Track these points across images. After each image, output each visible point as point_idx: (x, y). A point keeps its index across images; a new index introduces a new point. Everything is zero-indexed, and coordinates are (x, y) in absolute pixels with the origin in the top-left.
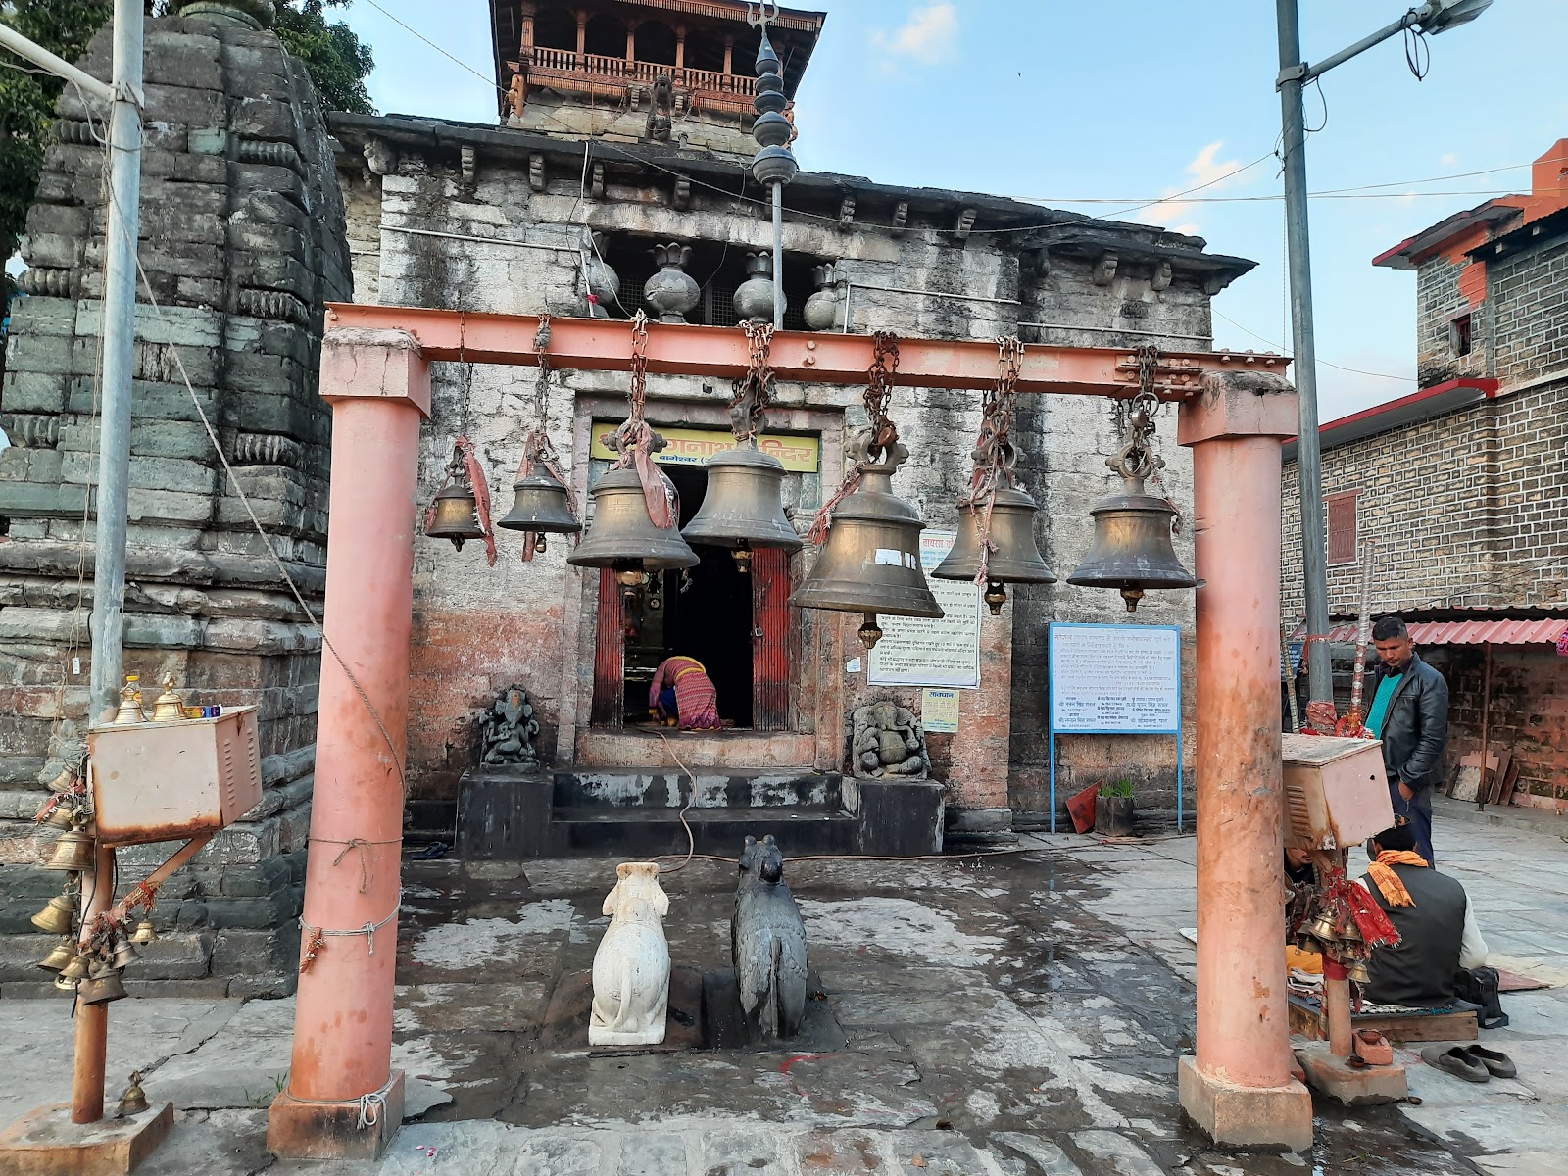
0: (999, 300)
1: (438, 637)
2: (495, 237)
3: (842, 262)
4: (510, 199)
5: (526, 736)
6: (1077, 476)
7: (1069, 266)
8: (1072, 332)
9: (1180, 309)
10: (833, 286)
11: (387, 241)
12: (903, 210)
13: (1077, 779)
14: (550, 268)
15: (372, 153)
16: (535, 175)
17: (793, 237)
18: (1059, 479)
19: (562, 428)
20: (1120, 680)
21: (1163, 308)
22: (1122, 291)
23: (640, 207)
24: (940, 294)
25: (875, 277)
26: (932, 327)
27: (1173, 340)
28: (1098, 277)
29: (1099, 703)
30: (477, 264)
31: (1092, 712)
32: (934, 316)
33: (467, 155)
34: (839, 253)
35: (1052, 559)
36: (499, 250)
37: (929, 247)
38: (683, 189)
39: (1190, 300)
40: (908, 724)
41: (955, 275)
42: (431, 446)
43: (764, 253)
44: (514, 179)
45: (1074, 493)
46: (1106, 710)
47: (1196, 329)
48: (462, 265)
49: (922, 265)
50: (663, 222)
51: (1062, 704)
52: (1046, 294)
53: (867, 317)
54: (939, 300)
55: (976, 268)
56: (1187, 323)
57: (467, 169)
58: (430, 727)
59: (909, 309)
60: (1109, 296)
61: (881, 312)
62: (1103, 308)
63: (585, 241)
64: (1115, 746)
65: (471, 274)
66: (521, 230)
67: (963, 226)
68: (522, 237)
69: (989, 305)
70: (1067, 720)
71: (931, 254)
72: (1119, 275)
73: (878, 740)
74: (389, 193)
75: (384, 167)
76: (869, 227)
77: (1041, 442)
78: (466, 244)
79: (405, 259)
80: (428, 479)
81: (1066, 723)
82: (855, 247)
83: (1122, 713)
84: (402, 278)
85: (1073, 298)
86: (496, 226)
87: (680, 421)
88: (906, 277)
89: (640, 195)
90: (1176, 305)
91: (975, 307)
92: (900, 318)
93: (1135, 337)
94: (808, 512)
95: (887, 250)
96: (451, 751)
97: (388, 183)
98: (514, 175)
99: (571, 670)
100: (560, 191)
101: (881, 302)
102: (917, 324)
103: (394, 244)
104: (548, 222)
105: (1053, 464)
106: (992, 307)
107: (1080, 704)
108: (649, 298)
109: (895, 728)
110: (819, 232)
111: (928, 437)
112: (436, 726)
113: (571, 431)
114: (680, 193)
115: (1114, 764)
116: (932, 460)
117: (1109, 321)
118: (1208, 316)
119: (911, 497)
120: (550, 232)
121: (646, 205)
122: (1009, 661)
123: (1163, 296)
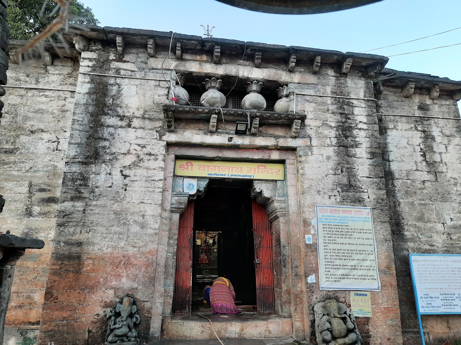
0: (366, 99)
1: (89, 268)
2: (131, 76)
3: (291, 84)
4: (139, 60)
5: (132, 325)
6: (409, 181)
7: (391, 89)
8: (397, 117)
9: (444, 107)
10: (287, 96)
11: (81, 78)
12: (319, 59)
13: (434, 340)
14: (156, 88)
15: (76, 41)
16: (150, 48)
17: (268, 74)
18: (400, 182)
19: (159, 159)
20: (450, 284)
21: (436, 106)
22: (417, 99)
23: (198, 62)
24: (338, 97)
25: (307, 90)
26: (336, 111)
27: (443, 120)
28: (405, 93)
29: (441, 297)
30: (122, 87)
31: (438, 302)
32: (336, 106)
33: (119, 40)
34: (289, 80)
35: (403, 221)
36: (133, 81)
37: (331, 77)
38: (217, 52)
39: (448, 103)
40: (345, 313)
41: (344, 89)
42: (94, 170)
43: (255, 81)
44: (141, 52)
45: (408, 189)
46: (445, 301)
47: (453, 115)
48: (115, 88)
49: (328, 85)
50: (209, 68)
51: (422, 298)
52: (382, 101)
53: (305, 107)
54: (338, 99)
55: (353, 86)
56: (448, 113)
57: (119, 46)
58: (80, 320)
59: (324, 104)
60: (411, 102)
61: (311, 105)
62: (409, 107)
63: (173, 77)
64: (451, 321)
65: (119, 91)
66: (143, 73)
67: (346, 66)
68: (143, 75)
69: (361, 101)
70: (426, 307)
71: (332, 80)
72: (415, 93)
73: (330, 323)
74: (84, 59)
75: (82, 48)
76: (303, 70)
77: (389, 166)
78: (117, 79)
79: (89, 86)
80: (90, 185)
81: (426, 309)
82: (296, 77)
83: (455, 303)
84: (87, 93)
85: (395, 103)
86: (132, 71)
87: (218, 157)
88: (321, 90)
89: (198, 58)
90: (442, 105)
91: (355, 102)
92: (320, 107)
93: (426, 119)
94: (281, 199)
95: (311, 79)
96: (91, 334)
97: (84, 55)
98: (141, 50)
99: (160, 284)
100: (162, 56)
101: (310, 101)
102: (328, 110)
103: (84, 79)
104: (156, 69)
105: (397, 175)
106: (363, 102)
107: (431, 298)
108: (202, 102)
109: (339, 316)
110: (280, 72)
111: (339, 160)
112: (83, 319)
113: (164, 161)
114: (216, 54)
115: (452, 331)
116: (342, 171)
117: (413, 112)
118: (457, 110)
119: (333, 189)
120: (157, 73)
121: (201, 61)
122: (395, 275)
123: (435, 101)
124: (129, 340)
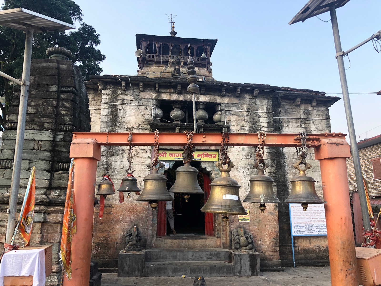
0: (267, 112)
1: (114, 212)
2: (130, 104)
3: (223, 104)
4: (135, 94)
5: (138, 240)
6: (294, 159)
7: (287, 101)
8: (289, 119)
9: (320, 111)
10: (220, 111)
11: (103, 106)
12: (239, 90)
13: (301, 250)
14: (145, 111)
15: (99, 84)
16: (141, 87)
17: (209, 98)
18: (289, 160)
19: (148, 152)
20: (311, 219)
21: (315, 111)
22: (303, 107)
23: (168, 93)
24: (250, 111)
25: (232, 108)
26: (249, 120)
27: (319, 120)
28: (295, 104)
29: (306, 227)
30: (126, 110)
31: (304, 229)
32: (249, 117)
33: (123, 83)
34: (222, 102)
35: (289, 184)
36: (132, 107)
37: (247, 99)
38: (179, 88)
39: (323, 109)
40: (248, 235)
41: (254, 106)
42: (113, 159)
43: (201, 103)
44: (135, 89)
45: (293, 164)
46: (308, 229)
47: (325, 117)
48: (122, 111)
49: (245, 104)
50: (174, 97)
51: (294, 227)
52: (281, 109)
53: (230, 118)
54: (250, 113)
55: (260, 104)
56: (322, 115)
57: (123, 87)
58: (112, 238)
59: (242, 116)
60: (299, 109)
61: (234, 117)
62: (298, 112)
63: (154, 103)
64: (312, 239)
65: (124, 114)
66: (137, 101)
67: (256, 93)
68: (137, 103)
69: (265, 113)
70: (296, 232)
71: (247, 101)
72: (302, 103)
73: (239, 240)
74: (104, 94)
75: (103, 88)
76: (230, 95)
77: (283, 150)
78: (123, 105)
79: (107, 111)
80: (112, 168)
81: (295, 233)
82: (226, 100)
83: (313, 230)
84: (106, 115)
85: (288, 110)
86: (131, 101)
87: (180, 149)
88: (241, 107)
89: (168, 90)
90: (318, 110)
91: (261, 114)
92: (240, 118)
93: (308, 120)
94: (216, 172)
95: (236, 101)
96: (117, 244)
97: (103, 92)
98: (136, 87)
99: (150, 220)
100: (147, 91)
101: (234, 114)
102: (244, 120)
103: (105, 107)
104: (144, 99)
105: (287, 156)
106: (266, 114)
107: (300, 227)
108: (171, 117)
109: (244, 236)
110: (216, 97)
111: (249, 150)
112: (113, 237)
113: (150, 153)
114: (179, 89)
115: (312, 245)
116: (251, 157)
117: (300, 115)
118: (328, 113)
119: (245, 167)
120: (145, 101)
121: (170, 93)
122: (277, 215)
123: (315, 108)
124: (137, 247)
